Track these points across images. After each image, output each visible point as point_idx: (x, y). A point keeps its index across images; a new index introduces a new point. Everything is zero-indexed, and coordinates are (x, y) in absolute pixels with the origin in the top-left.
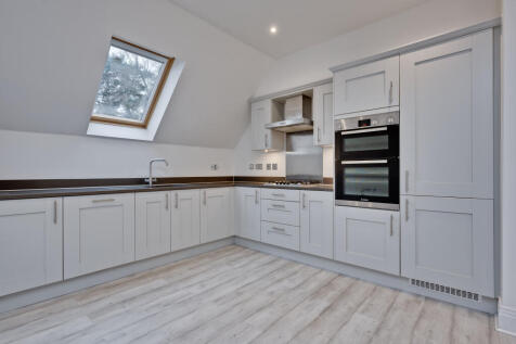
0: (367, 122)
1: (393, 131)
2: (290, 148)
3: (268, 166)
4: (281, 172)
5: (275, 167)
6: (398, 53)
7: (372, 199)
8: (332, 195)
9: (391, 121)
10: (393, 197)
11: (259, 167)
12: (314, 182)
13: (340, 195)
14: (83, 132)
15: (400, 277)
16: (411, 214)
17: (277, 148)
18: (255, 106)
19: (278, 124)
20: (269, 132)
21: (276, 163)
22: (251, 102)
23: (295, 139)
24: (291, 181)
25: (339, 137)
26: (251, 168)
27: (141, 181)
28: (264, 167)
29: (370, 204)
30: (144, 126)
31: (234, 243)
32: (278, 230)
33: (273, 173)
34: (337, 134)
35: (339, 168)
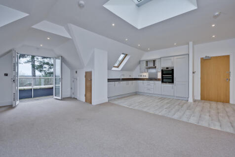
0: (167, 68)
1: (173, 70)
4: (147, 77)
6: (173, 56)
7: (169, 82)
9: (172, 68)
10: (173, 82)
11: (141, 76)
12: (156, 79)
13: (162, 82)
15: (174, 96)
16: (176, 85)
18: (141, 62)
20: (145, 69)
21: (146, 75)
24: (150, 79)
25: (162, 71)
26: (139, 76)
27: (119, 79)
28: (143, 76)
30: (118, 67)
31: (136, 94)
32: (148, 89)
33: (145, 77)
34: (162, 70)
35: (162, 77)
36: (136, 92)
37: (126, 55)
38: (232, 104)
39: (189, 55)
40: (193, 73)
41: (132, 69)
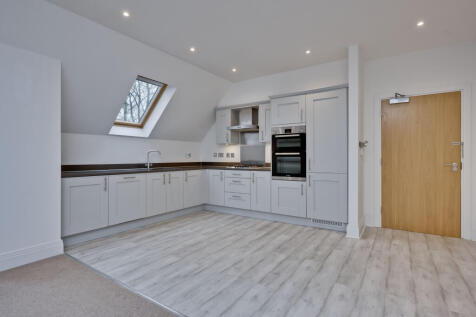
0: (288, 131)
1: (303, 137)
2: (243, 142)
3: (228, 155)
4: (237, 159)
5: (233, 155)
6: (306, 93)
7: (292, 175)
8: (270, 173)
9: (302, 131)
10: (302, 174)
11: (221, 155)
12: (260, 166)
13: (275, 173)
14: (106, 133)
15: (306, 218)
16: (312, 182)
17: (234, 143)
18: (219, 113)
19: (236, 128)
20: (229, 133)
21: (234, 153)
22: (216, 110)
23: (247, 135)
24: (244, 165)
25: (274, 139)
26: (215, 156)
27: (142, 166)
28: (225, 155)
29: (290, 178)
30: (141, 127)
31: (204, 209)
32: (236, 197)
33: (230, 160)
34: (273, 136)
35: (274, 157)
36: (204, 205)
37: (164, 87)
38: (466, 240)
39: (347, 88)
40: (361, 145)
41: (194, 136)
